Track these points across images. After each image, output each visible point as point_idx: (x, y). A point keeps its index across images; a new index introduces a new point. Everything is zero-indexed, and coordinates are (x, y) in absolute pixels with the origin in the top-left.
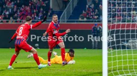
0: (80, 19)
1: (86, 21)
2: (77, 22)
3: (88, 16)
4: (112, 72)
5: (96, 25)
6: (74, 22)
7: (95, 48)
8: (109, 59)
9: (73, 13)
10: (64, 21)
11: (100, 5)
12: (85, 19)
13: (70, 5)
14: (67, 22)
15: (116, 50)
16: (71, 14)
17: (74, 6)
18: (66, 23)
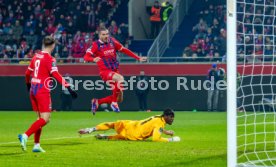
0: (185, 57)
1: (196, 60)
2: (179, 60)
3: (199, 50)
4: (245, 154)
5: (214, 66)
6: (173, 60)
7: (212, 110)
8: (240, 130)
9: (170, 44)
10: (155, 60)
11: (222, 30)
12: (195, 56)
13: (166, 30)
14: (161, 61)
15: (255, 114)
16: (168, 47)
17: (174, 31)
18: (158, 63)
